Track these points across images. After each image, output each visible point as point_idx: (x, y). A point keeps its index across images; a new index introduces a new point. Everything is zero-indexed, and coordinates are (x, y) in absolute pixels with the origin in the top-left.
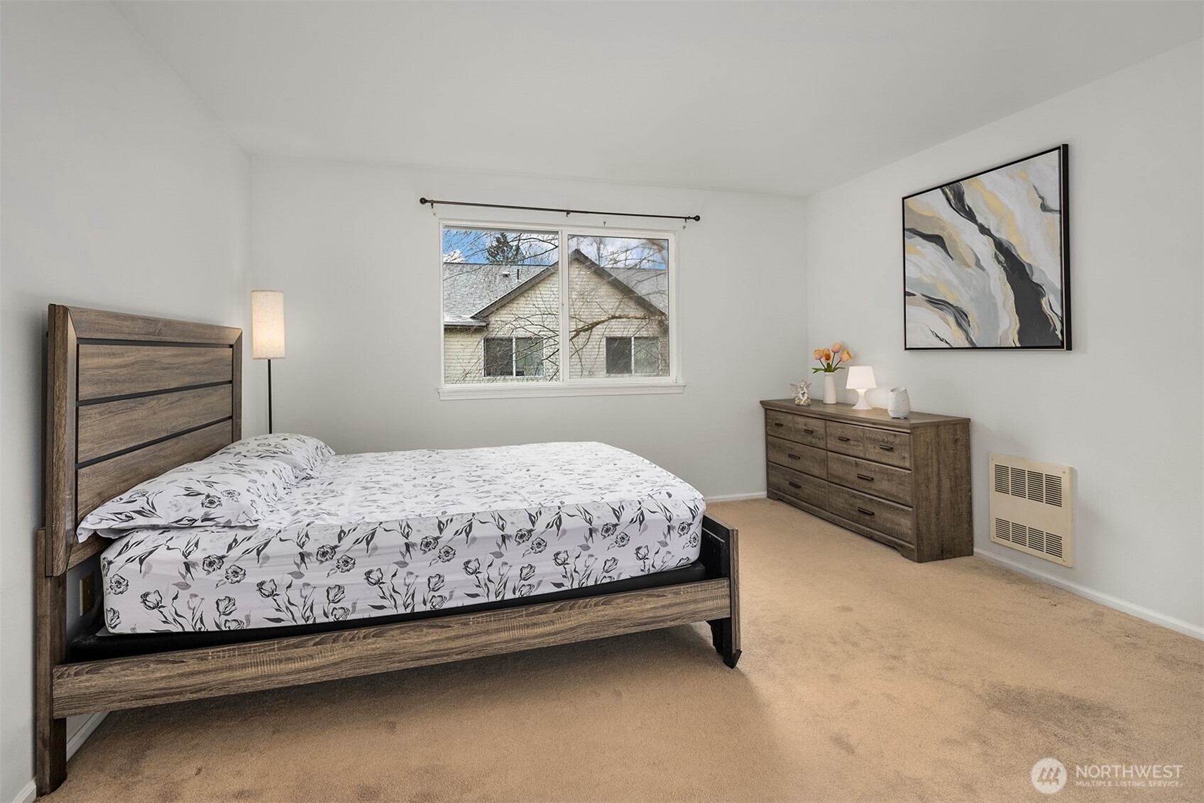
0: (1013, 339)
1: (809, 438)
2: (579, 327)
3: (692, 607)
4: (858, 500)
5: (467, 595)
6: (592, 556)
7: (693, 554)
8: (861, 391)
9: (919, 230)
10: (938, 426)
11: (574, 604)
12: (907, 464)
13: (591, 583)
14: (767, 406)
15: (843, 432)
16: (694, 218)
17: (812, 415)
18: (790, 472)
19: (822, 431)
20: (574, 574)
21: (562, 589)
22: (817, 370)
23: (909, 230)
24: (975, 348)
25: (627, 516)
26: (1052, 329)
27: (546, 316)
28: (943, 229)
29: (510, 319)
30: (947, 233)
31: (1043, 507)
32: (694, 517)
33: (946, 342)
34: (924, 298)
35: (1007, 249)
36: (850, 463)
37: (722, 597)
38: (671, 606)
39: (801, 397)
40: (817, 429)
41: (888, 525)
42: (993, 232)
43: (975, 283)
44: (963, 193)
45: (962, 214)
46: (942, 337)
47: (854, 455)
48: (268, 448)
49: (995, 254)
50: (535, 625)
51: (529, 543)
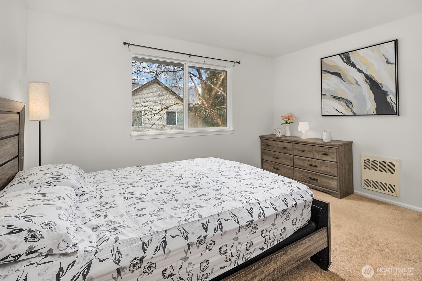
0: (373, 111)
1: (284, 150)
3: (316, 245)
4: (309, 174)
6: (276, 228)
8: (304, 132)
9: (329, 71)
10: (345, 145)
12: (335, 160)
13: (276, 243)
14: (262, 137)
15: (302, 148)
16: (238, 62)
17: (286, 141)
18: (274, 164)
19: (291, 147)
20: (269, 241)
21: (265, 250)
22: (283, 124)
23: (324, 71)
24: (355, 115)
25: (290, 204)
26: (391, 108)
28: (340, 70)
30: (342, 72)
31: (387, 174)
33: (342, 113)
34: (331, 96)
35: (370, 78)
36: (305, 160)
37: (325, 237)
38: (308, 247)
39: (279, 134)
40: (288, 147)
41: (325, 184)
42: (364, 72)
43: (355, 90)
44: (350, 57)
45: (349, 65)
46: (339, 111)
47: (307, 157)
48: (52, 176)
49: (365, 80)
51: (251, 228)
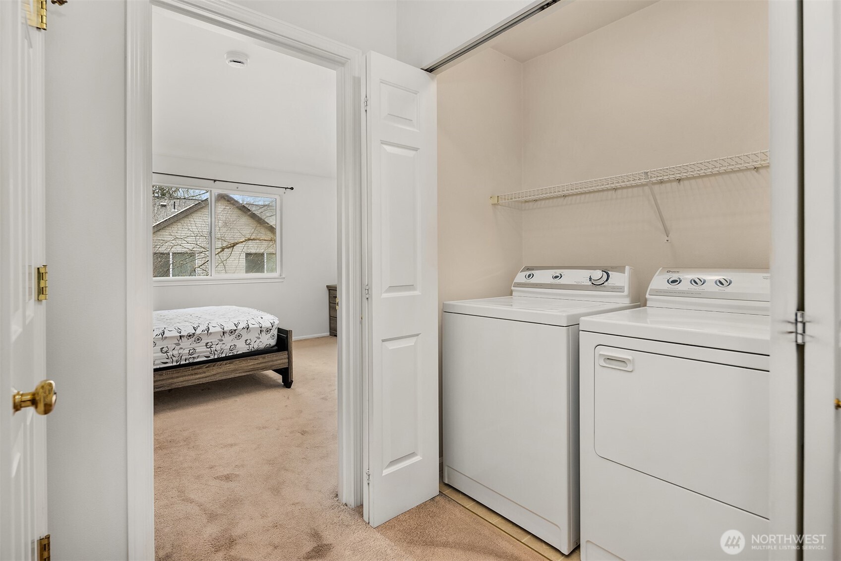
2: (224, 245)
3: (271, 363)
5: (162, 363)
6: (224, 344)
7: (273, 342)
11: (215, 364)
13: (224, 355)
16: (290, 188)
20: (215, 352)
21: (210, 358)
25: (240, 327)
27: (198, 237)
29: (169, 239)
32: (272, 326)
37: (285, 359)
38: (261, 363)
50: (196, 374)
51: (193, 339)
